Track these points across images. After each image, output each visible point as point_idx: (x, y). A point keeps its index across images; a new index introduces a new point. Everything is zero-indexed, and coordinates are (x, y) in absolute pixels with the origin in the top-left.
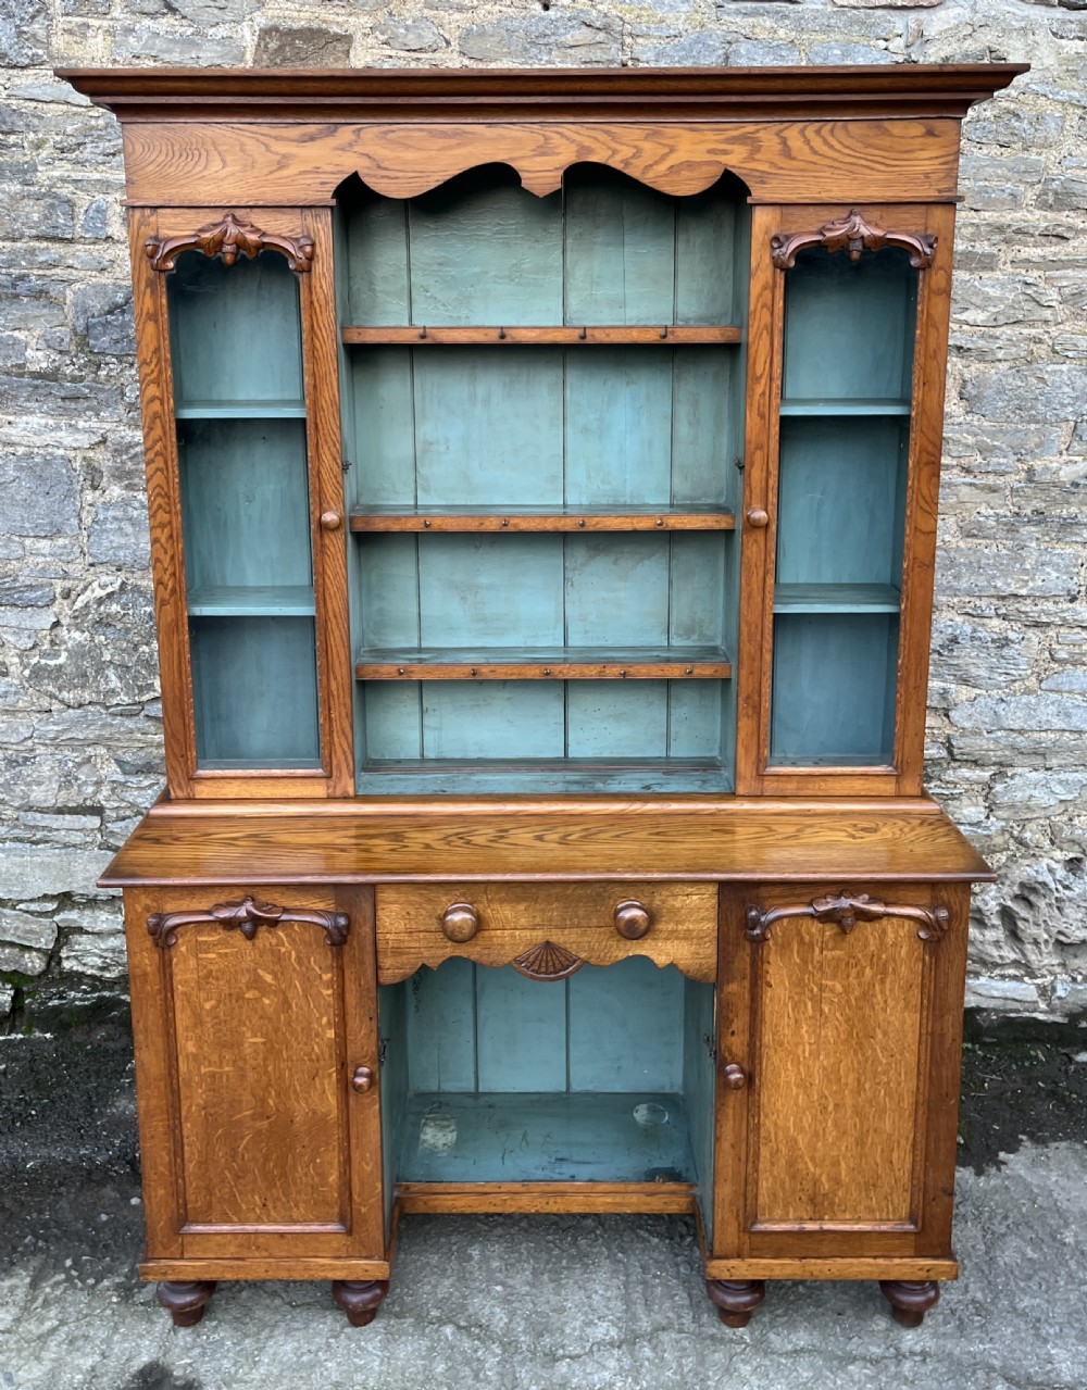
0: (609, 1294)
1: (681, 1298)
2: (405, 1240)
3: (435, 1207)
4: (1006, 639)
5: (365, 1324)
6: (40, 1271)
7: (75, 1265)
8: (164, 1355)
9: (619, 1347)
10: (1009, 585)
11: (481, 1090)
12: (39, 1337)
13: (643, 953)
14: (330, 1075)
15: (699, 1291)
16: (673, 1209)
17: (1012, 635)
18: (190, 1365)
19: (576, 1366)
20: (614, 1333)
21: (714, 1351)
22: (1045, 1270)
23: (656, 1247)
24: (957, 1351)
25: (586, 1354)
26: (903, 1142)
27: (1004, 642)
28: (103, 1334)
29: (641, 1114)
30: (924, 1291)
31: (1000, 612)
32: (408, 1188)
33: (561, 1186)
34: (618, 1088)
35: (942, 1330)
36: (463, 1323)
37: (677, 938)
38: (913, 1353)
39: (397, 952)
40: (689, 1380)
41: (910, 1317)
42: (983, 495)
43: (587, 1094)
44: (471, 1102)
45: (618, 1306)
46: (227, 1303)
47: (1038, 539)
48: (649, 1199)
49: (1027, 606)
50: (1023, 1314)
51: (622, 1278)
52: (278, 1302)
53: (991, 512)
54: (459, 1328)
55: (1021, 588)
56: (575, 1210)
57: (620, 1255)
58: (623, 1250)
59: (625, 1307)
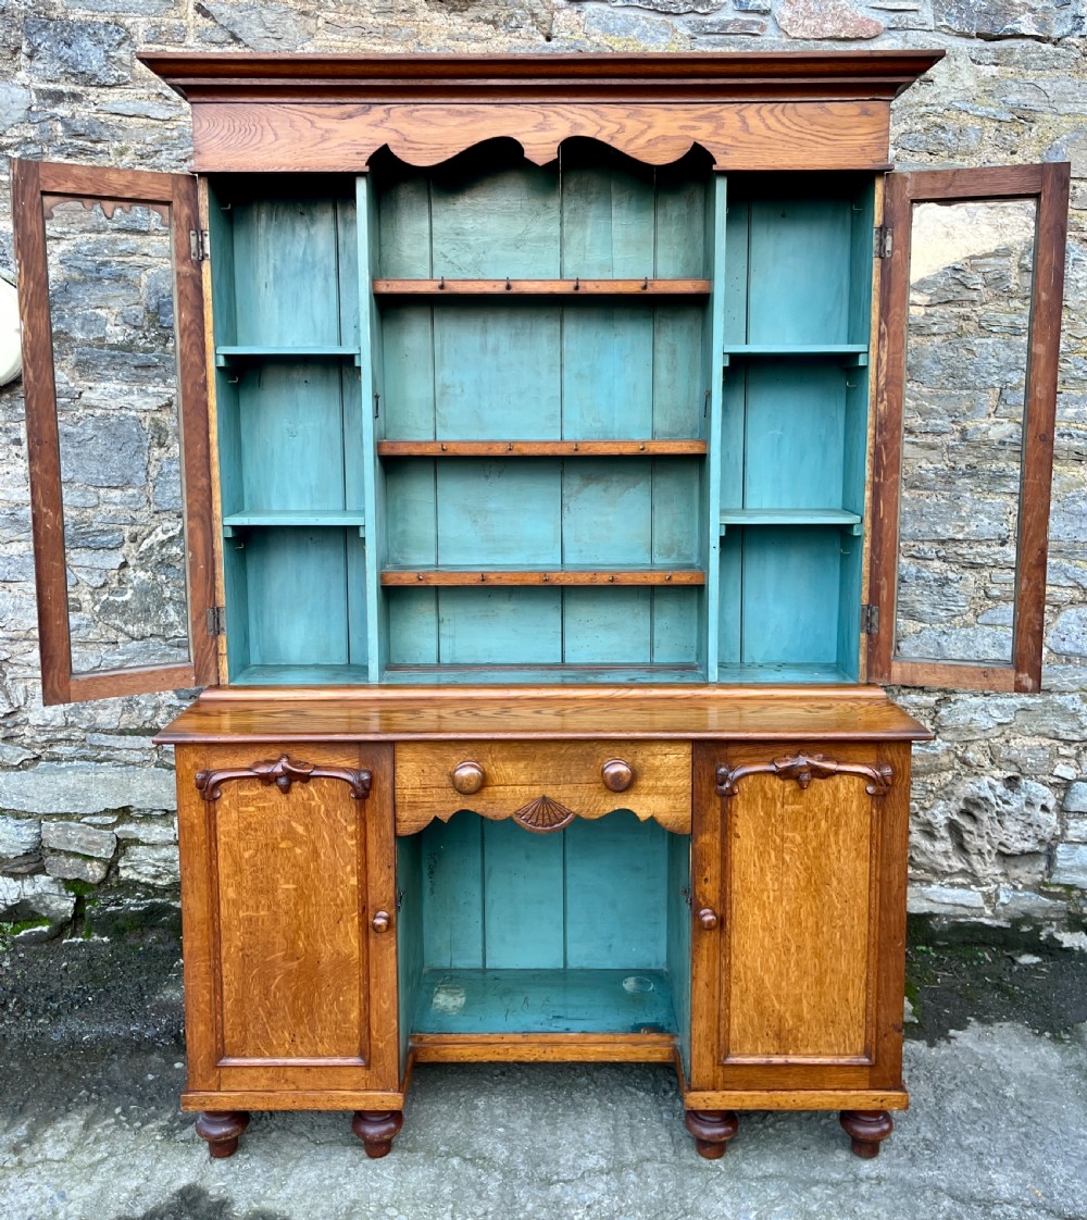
0: (600, 1133)
1: (664, 1137)
2: (418, 1094)
3: (444, 1056)
4: (946, 578)
5: (381, 1157)
6: (92, 1116)
7: (124, 1112)
8: (201, 1179)
9: (607, 1174)
10: (947, 530)
11: (487, 967)
12: (90, 1166)
13: (628, 807)
14: (353, 919)
15: (680, 1130)
16: (657, 1057)
17: (951, 575)
18: (224, 1187)
19: (568, 1188)
20: (603, 1163)
21: (693, 1177)
22: (988, 1116)
23: (643, 1099)
24: (908, 1177)
25: (578, 1179)
26: (857, 980)
27: (944, 582)
28: (147, 1163)
29: (629, 985)
30: (879, 1123)
31: (940, 555)
32: (421, 1039)
33: (556, 1037)
34: (609, 965)
35: (896, 1161)
36: (468, 1157)
37: (657, 794)
38: (868, 1178)
39: (413, 805)
40: (670, 1198)
41: (867, 1148)
42: (923, 452)
43: (582, 970)
44: (479, 975)
45: (607, 1144)
46: (258, 1141)
47: (971, 490)
48: (635, 1049)
49: (963, 550)
50: (969, 1148)
51: (611, 1122)
52: (303, 1140)
53: (931, 466)
54: (465, 1159)
55: (958, 532)
56: (570, 1058)
57: (610, 1105)
58: (612, 1102)
59: (613, 1144)
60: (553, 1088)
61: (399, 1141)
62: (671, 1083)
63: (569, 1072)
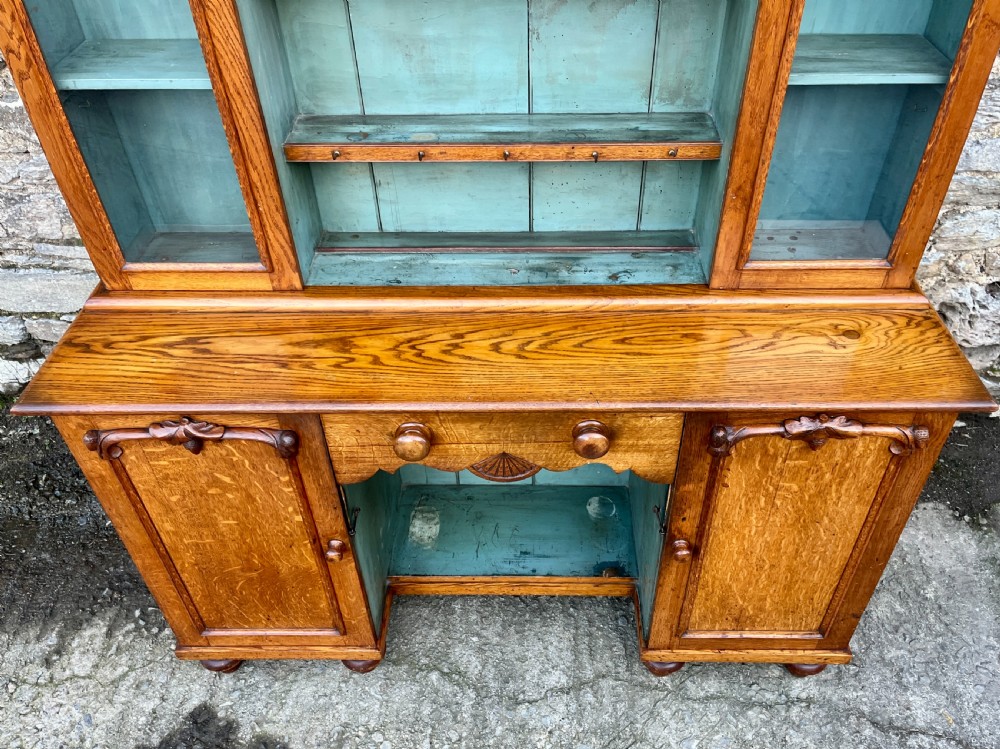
0: (561, 645)
1: (619, 650)
6: (115, 620)
8: (211, 699)
9: (568, 693)
11: (460, 483)
12: (113, 682)
13: (601, 462)
14: (306, 545)
18: (231, 707)
19: (533, 709)
20: (564, 680)
21: (643, 697)
24: (834, 698)
25: (541, 699)
26: (826, 587)
28: (162, 679)
29: (593, 507)
36: (446, 670)
37: (637, 451)
38: (799, 700)
39: (351, 460)
40: (621, 723)
45: (568, 656)
48: (596, 588)
51: (572, 631)
54: (443, 674)
56: (536, 594)
57: (572, 609)
59: (574, 657)
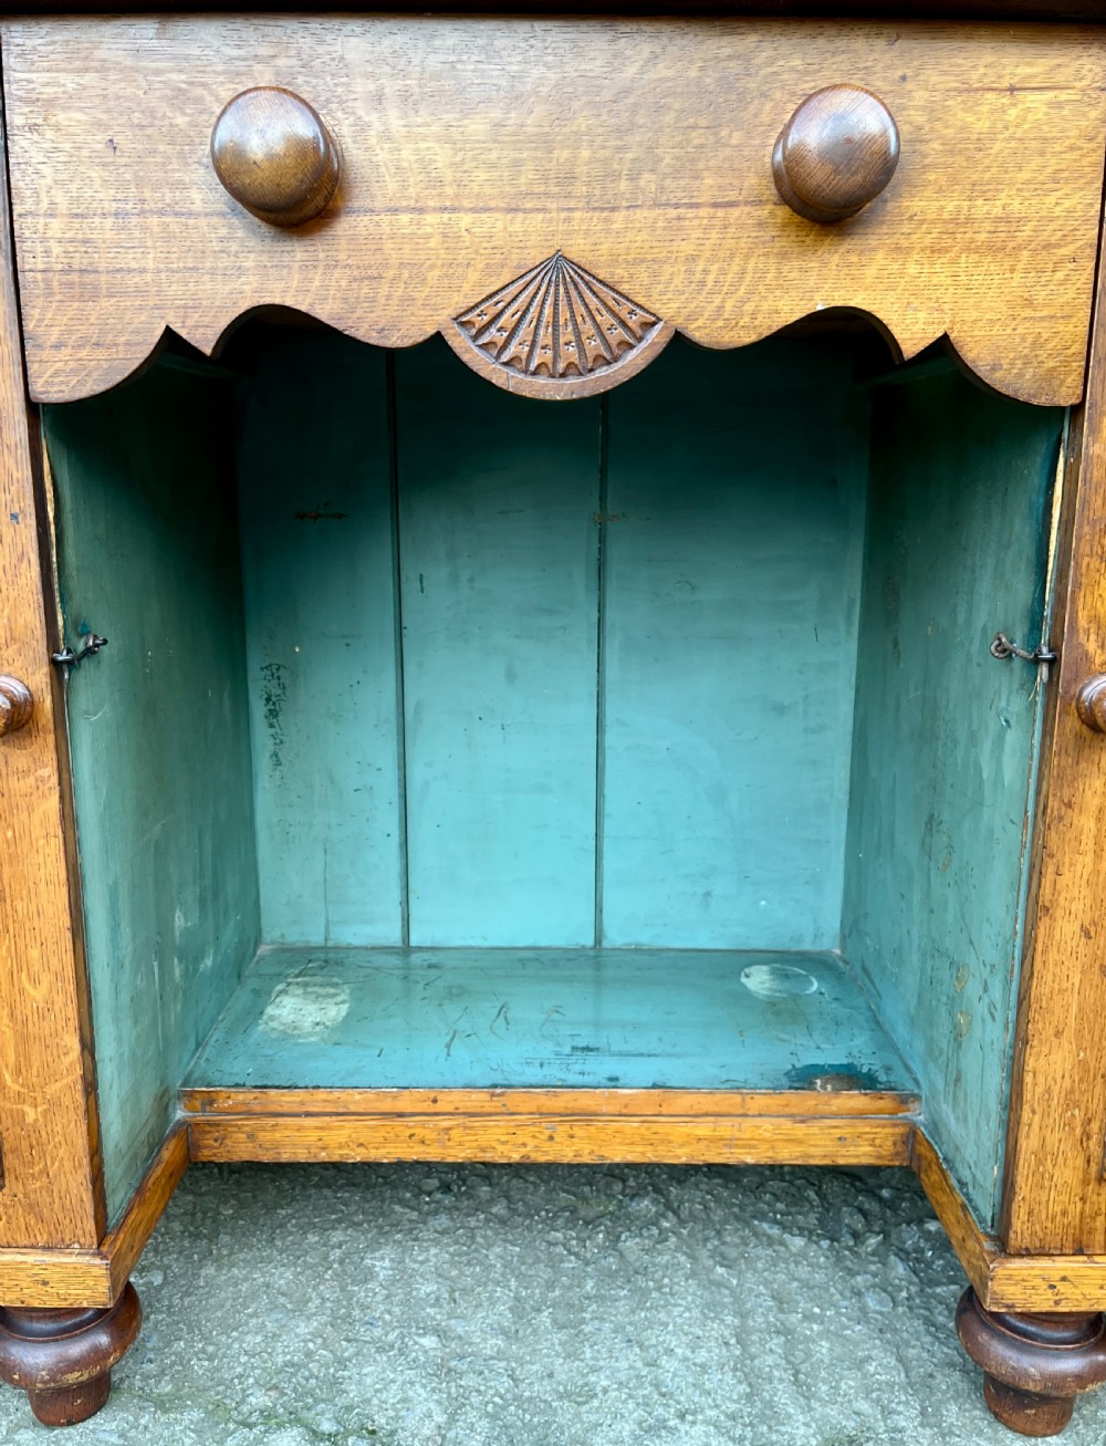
0: (702, 1356)
1: (883, 1366)
2: (225, 1239)
3: (276, 1146)
5: (70, 1423)
11: (413, 943)
13: (858, 301)
15: (929, 1351)
16: (859, 1153)
23: (803, 1254)
29: (758, 980)
32: (210, 1100)
34: (704, 940)
36: (327, 1426)
37: (967, 248)
39: (82, 285)
43: (639, 950)
44: (394, 960)
45: (728, 1386)
48: (800, 1130)
51: (729, 1319)
56: (619, 1154)
57: (720, 1270)
58: (727, 1263)
59: (743, 1388)
60: (571, 1223)
61: (135, 1372)
62: (864, 1213)
63: (608, 1185)
